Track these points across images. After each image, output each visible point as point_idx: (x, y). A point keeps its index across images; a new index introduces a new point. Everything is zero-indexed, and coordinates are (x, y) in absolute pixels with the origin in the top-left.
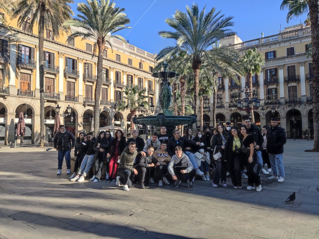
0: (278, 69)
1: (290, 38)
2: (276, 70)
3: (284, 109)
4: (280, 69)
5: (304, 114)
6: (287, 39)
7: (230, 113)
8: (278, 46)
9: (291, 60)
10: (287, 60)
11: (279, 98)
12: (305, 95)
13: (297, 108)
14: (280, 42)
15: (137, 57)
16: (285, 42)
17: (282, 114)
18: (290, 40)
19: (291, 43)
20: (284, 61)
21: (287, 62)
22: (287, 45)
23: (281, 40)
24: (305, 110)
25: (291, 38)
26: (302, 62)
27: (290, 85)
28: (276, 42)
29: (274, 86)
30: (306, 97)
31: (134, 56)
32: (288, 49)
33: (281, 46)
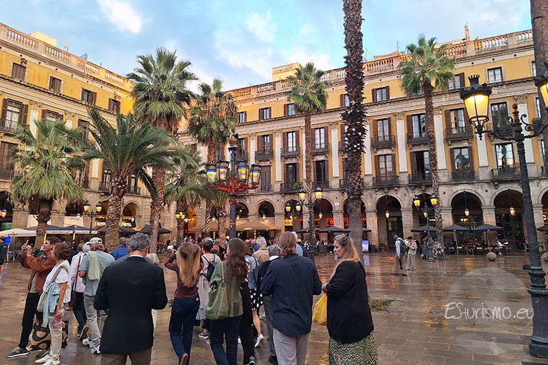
1: (380, 71)
3: (371, 196)
5: (405, 206)
6: (375, 73)
7: (283, 200)
9: (382, 109)
12: (406, 170)
13: (392, 194)
15: (105, 88)
17: (369, 204)
19: (383, 79)
21: (375, 111)
22: (376, 83)
23: (366, 75)
24: (407, 198)
25: (383, 72)
26: (400, 113)
27: (380, 152)
30: (407, 174)
31: (99, 85)
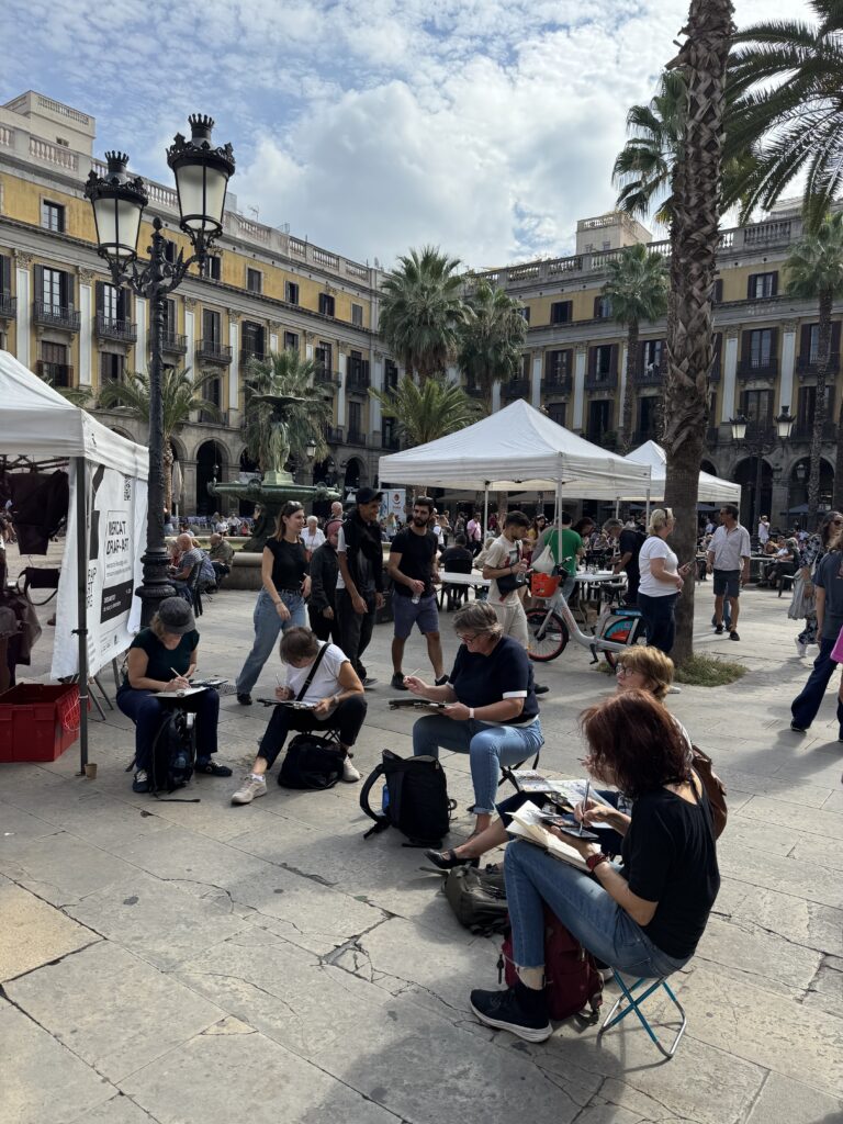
0: (724, 336)
1: (768, 242)
2: (720, 339)
4: (730, 337)
6: (757, 247)
8: (730, 265)
9: (763, 311)
10: (751, 311)
11: (717, 424)
14: (739, 253)
15: (315, 278)
16: (750, 254)
18: (766, 250)
19: (768, 258)
20: (742, 313)
21: (751, 316)
22: (755, 265)
23: (741, 249)
24: (785, 462)
25: (770, 245)
26: (790, 320)
27: (750, 386)
28: (727, 252)
31: (305, 274)
33: (740, 265)
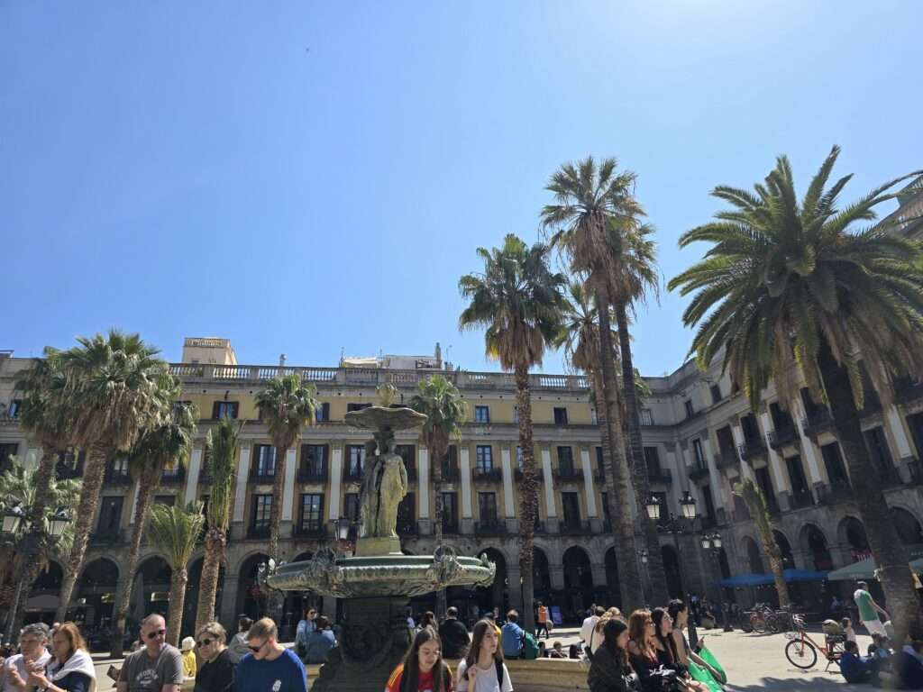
0: (330, 447)
1: (362, 382)
2: (326, 449)
4: (335, 448)
6: (354, 384)
8: (335, 394)
11: (325, 521)
14: (341, 386)
16: (351, 388)
18: (363, 387)
19: (363, 393)
20: (343, 431)
21: (350, 434)
22: (354, 397)
23: (343, 383)
25: (365, 384)
28: (333, 384)
29: (319, 489)
32: (349, 405)
33: (342, 395)
